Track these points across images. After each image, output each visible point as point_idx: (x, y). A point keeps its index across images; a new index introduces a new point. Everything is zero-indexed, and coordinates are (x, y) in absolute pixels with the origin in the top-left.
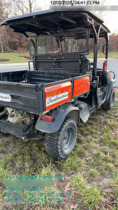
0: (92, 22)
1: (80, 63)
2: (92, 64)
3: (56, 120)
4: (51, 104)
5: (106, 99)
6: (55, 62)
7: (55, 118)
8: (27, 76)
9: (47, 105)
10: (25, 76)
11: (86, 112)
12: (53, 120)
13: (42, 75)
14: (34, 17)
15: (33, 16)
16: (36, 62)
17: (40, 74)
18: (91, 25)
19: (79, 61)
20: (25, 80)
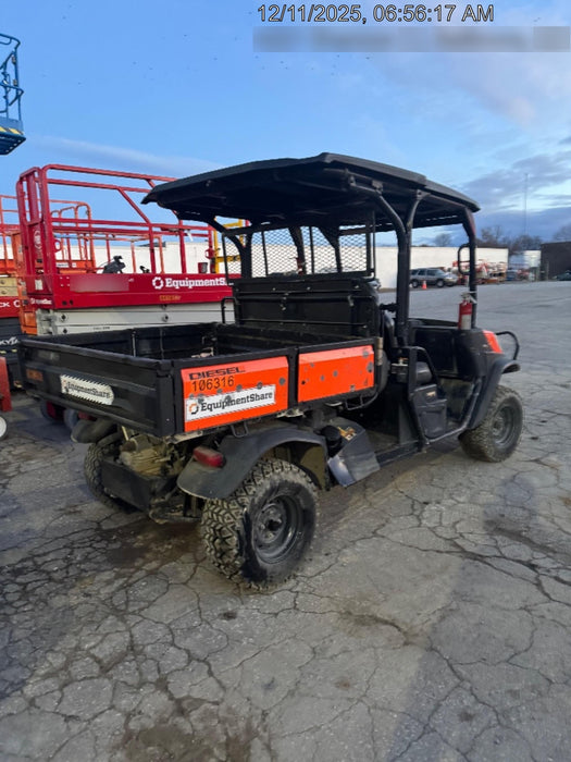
0: (375, 188)
1: (352, 304)
2: (390, 308)
3: (228, 464)
4: (201, 415)
5: (469, 425)
6: (286, 303)
7: (228, 458)
8: (214, 339)
9: (189, 417)
10: (208, 341)
11: (360, 456)
12: (221, 464)
13: (251, 338)
14: (211, 184)
15: (206, 182)
16: (240, 301)
17: (247, 334)
18: (373, 198)
19: (346, 301)
20: (209, 351)
